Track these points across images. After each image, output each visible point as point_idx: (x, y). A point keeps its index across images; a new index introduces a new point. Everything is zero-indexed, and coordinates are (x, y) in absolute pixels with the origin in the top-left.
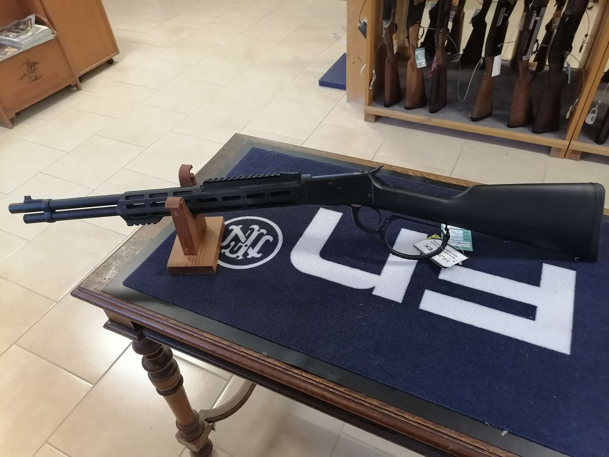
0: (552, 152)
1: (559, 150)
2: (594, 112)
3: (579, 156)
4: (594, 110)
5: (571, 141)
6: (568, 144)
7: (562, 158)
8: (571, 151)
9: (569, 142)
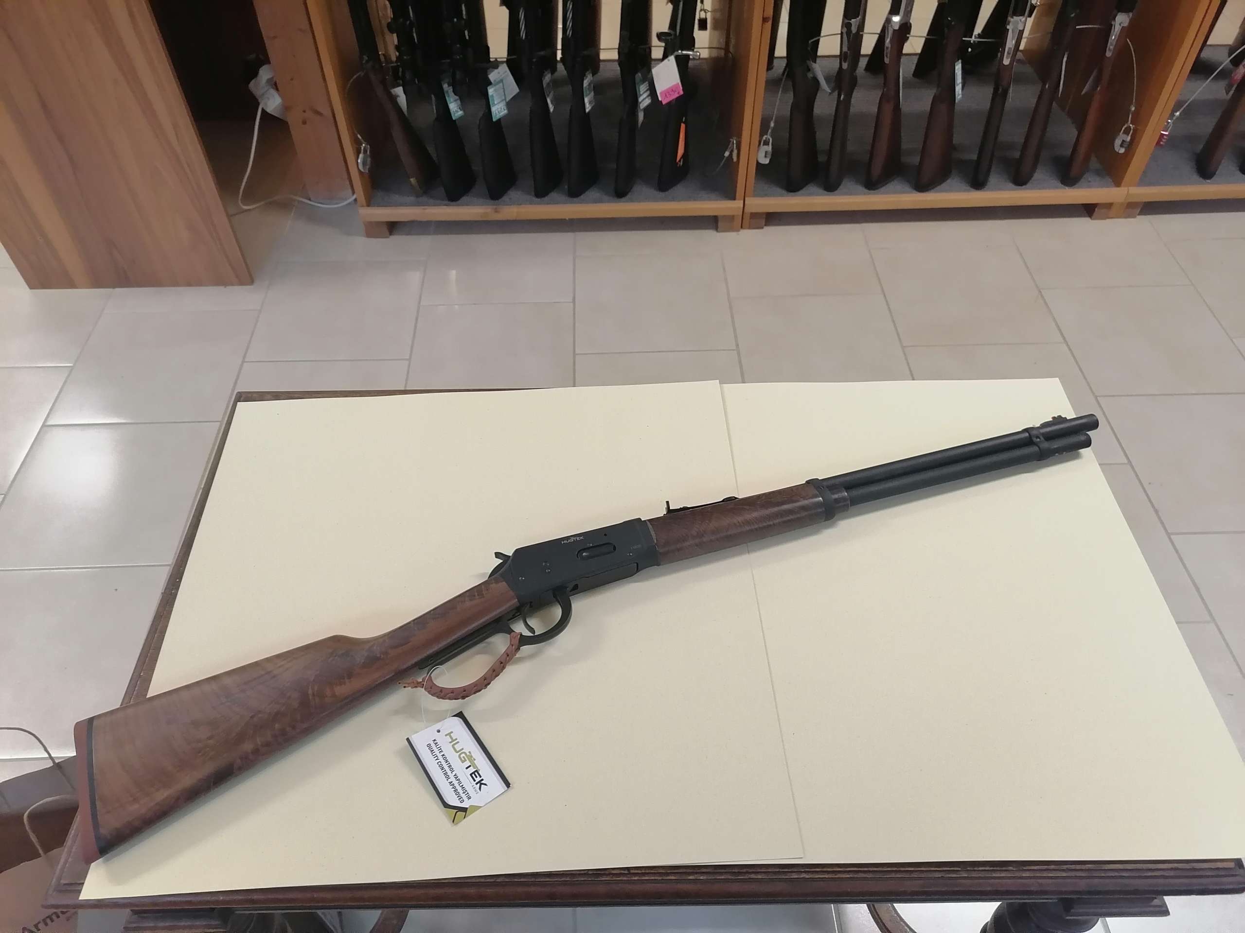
0: (720, 224)
1: (732, 218)
2: (766, 143)
3: (763, 222)
4: (766, 138)
5: (746, 199)
6: (742, 206)
7: (738, 231)
8: (749, 215)
9: (742, 201)
